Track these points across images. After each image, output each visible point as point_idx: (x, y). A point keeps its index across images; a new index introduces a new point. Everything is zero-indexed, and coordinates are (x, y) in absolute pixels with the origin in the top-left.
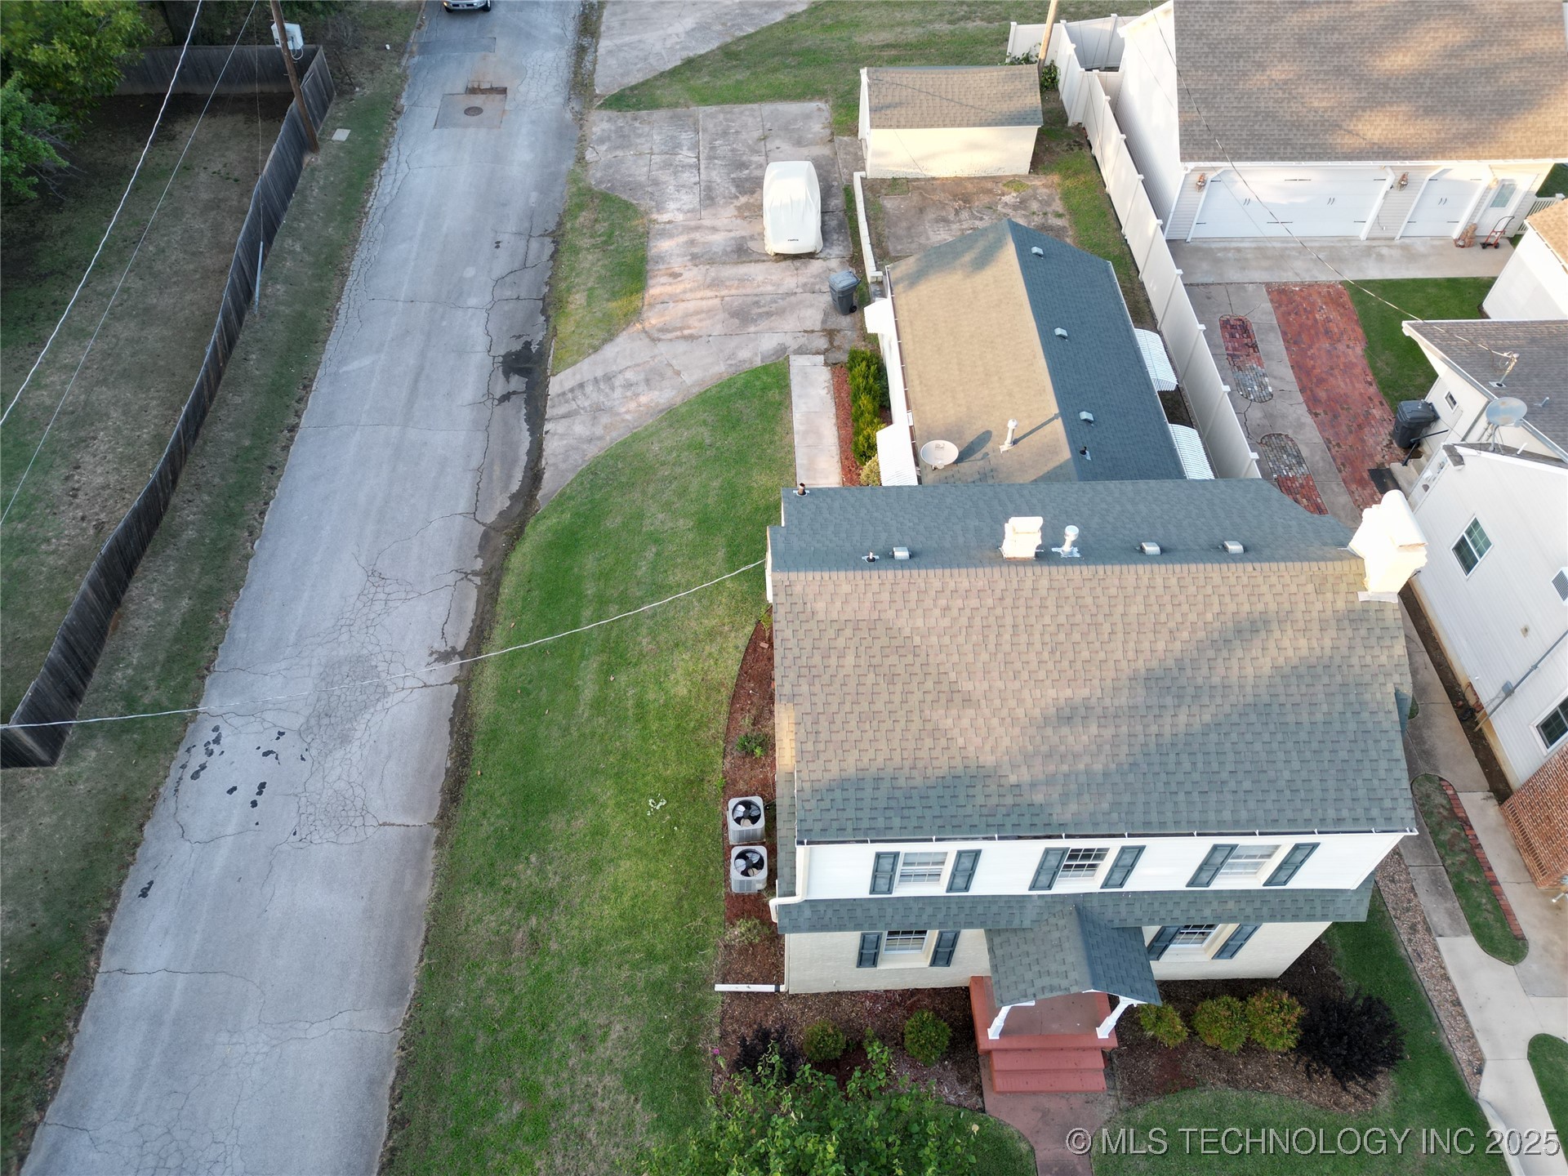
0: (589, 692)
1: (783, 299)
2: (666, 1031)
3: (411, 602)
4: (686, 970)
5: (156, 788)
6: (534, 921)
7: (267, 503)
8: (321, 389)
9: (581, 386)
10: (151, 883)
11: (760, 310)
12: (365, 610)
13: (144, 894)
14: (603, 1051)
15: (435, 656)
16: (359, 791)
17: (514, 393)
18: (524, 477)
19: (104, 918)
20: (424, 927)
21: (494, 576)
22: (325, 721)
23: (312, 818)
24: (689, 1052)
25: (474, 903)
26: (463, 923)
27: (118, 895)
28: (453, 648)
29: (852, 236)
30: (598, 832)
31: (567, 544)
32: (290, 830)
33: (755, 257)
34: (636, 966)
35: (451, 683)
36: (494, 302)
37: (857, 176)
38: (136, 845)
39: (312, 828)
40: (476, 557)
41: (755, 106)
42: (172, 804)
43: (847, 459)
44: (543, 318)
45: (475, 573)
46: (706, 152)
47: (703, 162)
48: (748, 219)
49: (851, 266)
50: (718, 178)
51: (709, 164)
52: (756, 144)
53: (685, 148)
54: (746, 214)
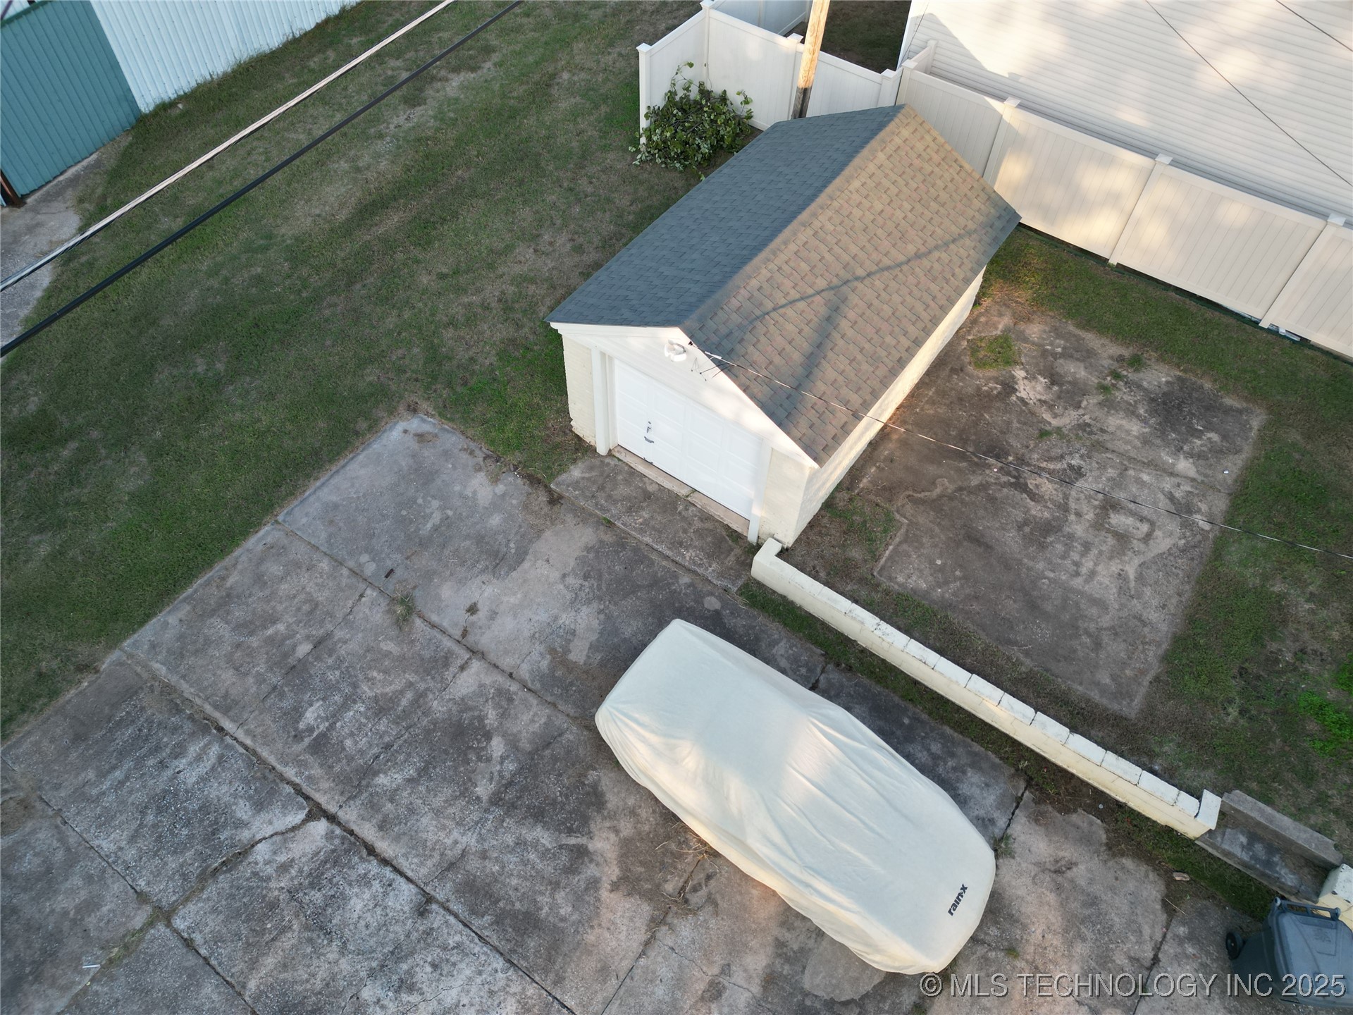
29: (943, 720)
37: (765, 564)
41: (266, 534)
46: (317, 771)
47: (349, 815)
48: (696, 899)
49: (1066, 810)
50: (456, 834)
51: (373, 806)
52: (412, 642)
53: (243, 810)
54: (670, 887)
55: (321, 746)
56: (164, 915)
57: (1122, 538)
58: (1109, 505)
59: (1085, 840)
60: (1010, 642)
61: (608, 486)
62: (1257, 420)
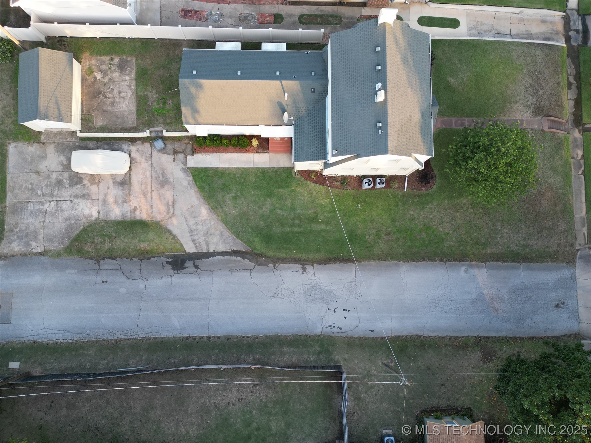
0: (323, 227)
1: (155, 168)
2: (413, 201)
3: (285, 283)
4: (401, 197)
5: (344, 338)
6: (383, 235)
7: (244, 337)
8: (188, 333)
9: (193, 241)
10: (370, 330)
11: (161, 177)
12: (288, 296)
13: (373, 331)
14: (416, 215)
15: (304, 272)
16: (346, 285)
17: (194, 264)
18: (235, 256)
19: (379, 339)
20: (382, 262)
21: (276, 260)
22: (325, 298)
23: (353, 295)
24: (418, 196)
25: (376, 251)
26: (381, 252)
27: (373, 338)
28: (301, 268)
29: (116, 140)
30: (364, 221)
31: (267, 239)
32: (357, 300)
33: (127, 178)
34: (398, 209)
35: (313, 266)
36: (142, 278)
37: (79, 134)
38: (360, 337)
39: (356, 294)
40: (268, 266)
41: (9, 176)
42: (348, 332)
43: (243, 151)
44: (153, 259)
45: (274, 266)
46: (46, 198)
47: (54, 199)
48: (100, 181)
49: (136, 142)
50: (68, 193)
51: (56, 197)
52: (43, 176)
53: (42, 207)
54: (97, 181)
55: (43, 195)
56: (44, 222)
57: (124, 98)
58: (120, 93)
59: (139, 144)
60: (117, 125)
61: (49, 136)
62: (134, 61)
